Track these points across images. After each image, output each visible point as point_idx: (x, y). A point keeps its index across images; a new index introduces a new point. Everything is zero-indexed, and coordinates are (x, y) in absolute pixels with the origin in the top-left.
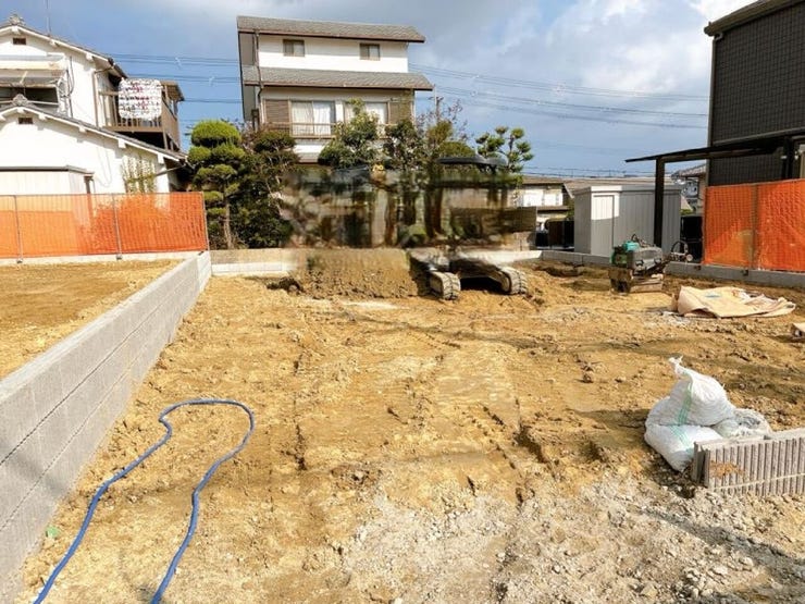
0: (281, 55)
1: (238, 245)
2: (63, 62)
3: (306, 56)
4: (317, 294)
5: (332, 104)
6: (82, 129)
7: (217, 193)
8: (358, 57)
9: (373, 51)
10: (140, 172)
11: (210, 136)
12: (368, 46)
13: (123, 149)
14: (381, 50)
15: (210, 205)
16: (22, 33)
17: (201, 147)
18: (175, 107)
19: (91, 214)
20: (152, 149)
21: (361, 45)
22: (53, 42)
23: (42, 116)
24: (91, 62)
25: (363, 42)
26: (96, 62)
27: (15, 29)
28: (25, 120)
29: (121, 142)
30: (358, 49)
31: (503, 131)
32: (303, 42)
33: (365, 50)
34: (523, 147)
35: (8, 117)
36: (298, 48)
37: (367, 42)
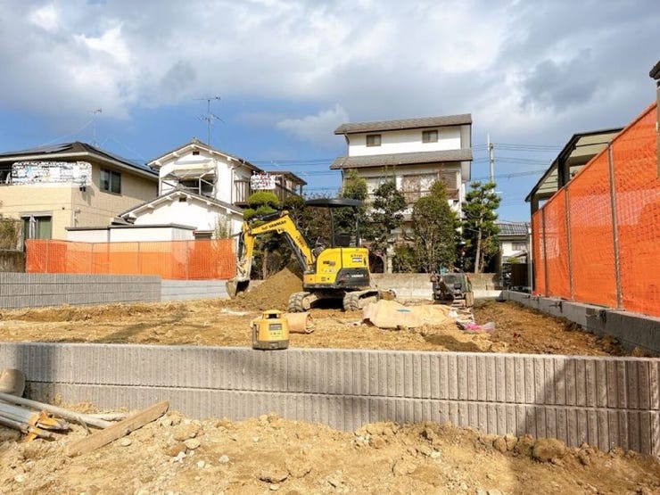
0: (364, 147)
2: (212, 163)
3: (382, 145)
5: (394, 178)
6: (209, 203)
9: (433, 136)
11: (255, 201)
12: (429, 132)
14: (439, 135)
16: (197, 148)
21: (424, 133)
22: (211, 151)
23: (189, 196)
24: (231, 162)
25: (424, 130)
26: (234, 162)
27: (193, 146)
28: (183, 199)
29: (229, 211)
30: (421, 136)
31: (475, 186)
32: (380, 136)
33: (426, 136)
34: (492, 198)
35: (174, 198)
36: (377, 140)
37: (427, 129)
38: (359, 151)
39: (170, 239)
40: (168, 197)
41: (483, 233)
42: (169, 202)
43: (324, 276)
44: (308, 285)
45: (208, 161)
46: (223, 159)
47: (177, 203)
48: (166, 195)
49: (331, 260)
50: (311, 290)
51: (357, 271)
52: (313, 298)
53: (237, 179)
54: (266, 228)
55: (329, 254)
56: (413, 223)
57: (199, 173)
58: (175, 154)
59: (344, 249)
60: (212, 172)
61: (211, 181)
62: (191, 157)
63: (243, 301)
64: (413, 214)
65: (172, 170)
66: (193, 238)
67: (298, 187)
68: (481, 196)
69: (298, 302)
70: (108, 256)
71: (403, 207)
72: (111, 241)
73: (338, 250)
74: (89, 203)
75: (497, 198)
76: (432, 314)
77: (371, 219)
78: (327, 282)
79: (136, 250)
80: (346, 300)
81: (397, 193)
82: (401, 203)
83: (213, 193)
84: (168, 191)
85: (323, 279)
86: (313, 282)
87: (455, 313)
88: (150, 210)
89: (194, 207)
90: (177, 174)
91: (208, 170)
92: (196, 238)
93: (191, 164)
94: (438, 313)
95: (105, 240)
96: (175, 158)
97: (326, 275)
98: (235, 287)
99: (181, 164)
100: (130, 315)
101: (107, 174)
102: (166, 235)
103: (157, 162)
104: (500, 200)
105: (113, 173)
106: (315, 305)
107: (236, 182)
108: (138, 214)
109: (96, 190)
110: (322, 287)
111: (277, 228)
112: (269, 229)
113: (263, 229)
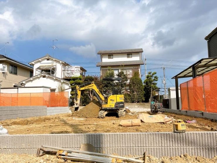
0: (107, 59)
2: (55, 64)
3: (114, 58)
5: (118, 70)
6: (54, 78)
8: (127, 58)
9: (130, 56)
14: (132, 55)
16: (49, 58)
20: (68, 83)
21: (127, 54)
22: (54, 59)
23: (47, 76)
24: (61, 64)
25: (128, 53)
27: (47, 57)
28: (44, 77)
29: (62, 81)
30: (127, 55)
31: (150, 73)
32: (113, 55)
33: (128, 56)
34: (156, 77)
35: (41, 76)
36: (112, 57)
37: (129, 53)
38: (106, 60)
39: (42, 92)
40: (39, 76)
41: (153, 89)
42: (39, 78)
43: (110, 105)
44: (105, 108)
45: (54, 63)
46: (59, 62)
47: (42, 78)
48: (38, 75)
49: (113, 99)
50: (105, 110)
51: (122, 103)
52: (106, 113)
53: (63, 69)
54: (86, 88)
55: (112, 97)
56: (130, 85)
57: (50, 67)
58: (40, 60)
59: (117, 95)
60: (55, 67)
61: (54, 70)
62: (46, 61)
63: (77, 114)
64: (130, 82)
65: (39, 66)
66: (50, 91)
67: (84, 72)
68: (152, 76)
69: (102, 114)
70: (17, 99)
71: (127, 80)
72: (19, 93)
73: (115, 95)
74: (6, 78)
75: (157, 77)
76: (159, 117)
77: (116, 84)
78: (112, 107)
79: (30, 96)
80: (119, 113)
81: (124, 75)
82: (126, 79)
83: (55, 74)
84: (39, 74)
85: (110, 106)
86: (106, 107)
87: (167, 117)
88: (31, 81)
89: (49, 79)
90: (41, 68)
91: (53, 66)
92: (51, 91)
93: (46, 64)
94: (161, 117)
95: (16, 92)
96: (40, 61)
97: (111, 105)
98: (74, 109)
99: (43, 63)
100: (45, 121)
101: (12, 67)
102: (41, 90)
103: (33, 63)
104: (158, 78)
105: (15, 67)
106: (107, 115)
107: (63, 70)
108: (27, 82)
109: (8, 73)
110: (110, 109)
111: (90, 88)
112: (87, 88)
113: (85, 88)
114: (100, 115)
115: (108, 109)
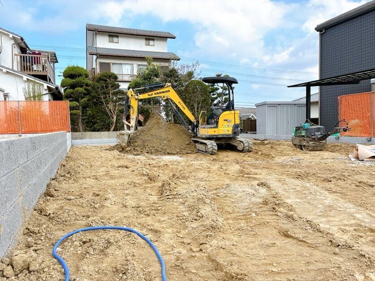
1: (85, 130)
3: (120, 43)
4: (135, 153)
5: (132, 65)
6: (5, 70)
7: (76, 102)
9: (151, 42)
10: (34, 92)
11: (73, 73)
12: (149, 39)
13: (26, 81)
14: (155, 42)
15: (72, 108)
17: (68, 79)
18: (54, 66)
19: (6, 112)
20: (41, 82)
21: (146, 39)
24: (11, 39)
25: (147, 37)
26: (14, 38)
32: (118, 36)
36: (116, 39)
54: (152, 94)
73: (233, 112)
78: (227, 133)
107: (15, 54)
110: (224, 136)
111: (162, 95)
112: (154, 96)
113: (149, 95)
114: (210, 148)
115: (219, 136)
